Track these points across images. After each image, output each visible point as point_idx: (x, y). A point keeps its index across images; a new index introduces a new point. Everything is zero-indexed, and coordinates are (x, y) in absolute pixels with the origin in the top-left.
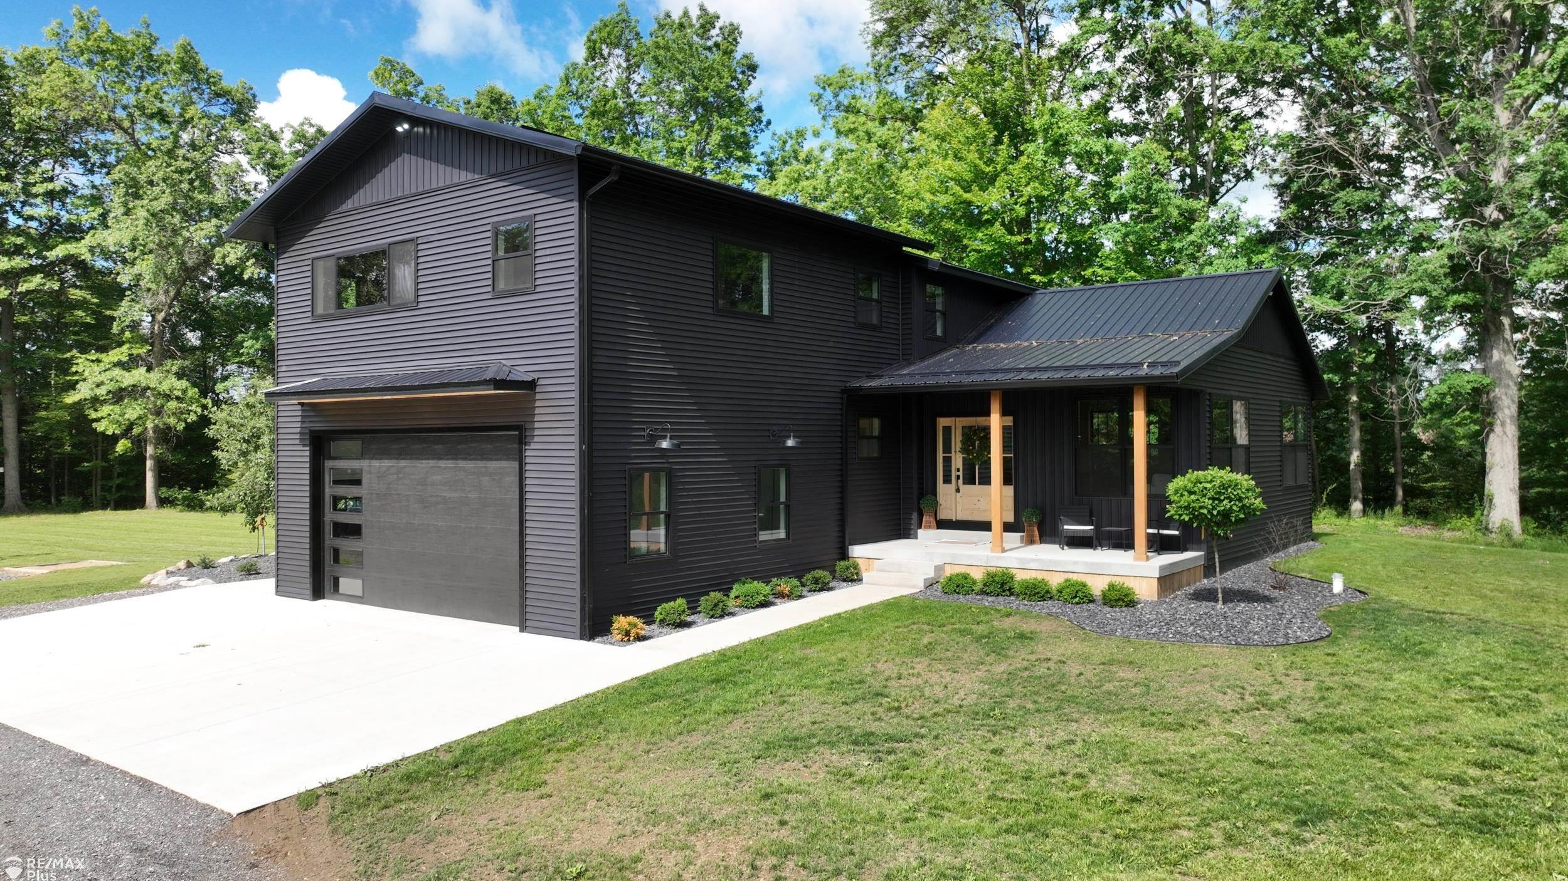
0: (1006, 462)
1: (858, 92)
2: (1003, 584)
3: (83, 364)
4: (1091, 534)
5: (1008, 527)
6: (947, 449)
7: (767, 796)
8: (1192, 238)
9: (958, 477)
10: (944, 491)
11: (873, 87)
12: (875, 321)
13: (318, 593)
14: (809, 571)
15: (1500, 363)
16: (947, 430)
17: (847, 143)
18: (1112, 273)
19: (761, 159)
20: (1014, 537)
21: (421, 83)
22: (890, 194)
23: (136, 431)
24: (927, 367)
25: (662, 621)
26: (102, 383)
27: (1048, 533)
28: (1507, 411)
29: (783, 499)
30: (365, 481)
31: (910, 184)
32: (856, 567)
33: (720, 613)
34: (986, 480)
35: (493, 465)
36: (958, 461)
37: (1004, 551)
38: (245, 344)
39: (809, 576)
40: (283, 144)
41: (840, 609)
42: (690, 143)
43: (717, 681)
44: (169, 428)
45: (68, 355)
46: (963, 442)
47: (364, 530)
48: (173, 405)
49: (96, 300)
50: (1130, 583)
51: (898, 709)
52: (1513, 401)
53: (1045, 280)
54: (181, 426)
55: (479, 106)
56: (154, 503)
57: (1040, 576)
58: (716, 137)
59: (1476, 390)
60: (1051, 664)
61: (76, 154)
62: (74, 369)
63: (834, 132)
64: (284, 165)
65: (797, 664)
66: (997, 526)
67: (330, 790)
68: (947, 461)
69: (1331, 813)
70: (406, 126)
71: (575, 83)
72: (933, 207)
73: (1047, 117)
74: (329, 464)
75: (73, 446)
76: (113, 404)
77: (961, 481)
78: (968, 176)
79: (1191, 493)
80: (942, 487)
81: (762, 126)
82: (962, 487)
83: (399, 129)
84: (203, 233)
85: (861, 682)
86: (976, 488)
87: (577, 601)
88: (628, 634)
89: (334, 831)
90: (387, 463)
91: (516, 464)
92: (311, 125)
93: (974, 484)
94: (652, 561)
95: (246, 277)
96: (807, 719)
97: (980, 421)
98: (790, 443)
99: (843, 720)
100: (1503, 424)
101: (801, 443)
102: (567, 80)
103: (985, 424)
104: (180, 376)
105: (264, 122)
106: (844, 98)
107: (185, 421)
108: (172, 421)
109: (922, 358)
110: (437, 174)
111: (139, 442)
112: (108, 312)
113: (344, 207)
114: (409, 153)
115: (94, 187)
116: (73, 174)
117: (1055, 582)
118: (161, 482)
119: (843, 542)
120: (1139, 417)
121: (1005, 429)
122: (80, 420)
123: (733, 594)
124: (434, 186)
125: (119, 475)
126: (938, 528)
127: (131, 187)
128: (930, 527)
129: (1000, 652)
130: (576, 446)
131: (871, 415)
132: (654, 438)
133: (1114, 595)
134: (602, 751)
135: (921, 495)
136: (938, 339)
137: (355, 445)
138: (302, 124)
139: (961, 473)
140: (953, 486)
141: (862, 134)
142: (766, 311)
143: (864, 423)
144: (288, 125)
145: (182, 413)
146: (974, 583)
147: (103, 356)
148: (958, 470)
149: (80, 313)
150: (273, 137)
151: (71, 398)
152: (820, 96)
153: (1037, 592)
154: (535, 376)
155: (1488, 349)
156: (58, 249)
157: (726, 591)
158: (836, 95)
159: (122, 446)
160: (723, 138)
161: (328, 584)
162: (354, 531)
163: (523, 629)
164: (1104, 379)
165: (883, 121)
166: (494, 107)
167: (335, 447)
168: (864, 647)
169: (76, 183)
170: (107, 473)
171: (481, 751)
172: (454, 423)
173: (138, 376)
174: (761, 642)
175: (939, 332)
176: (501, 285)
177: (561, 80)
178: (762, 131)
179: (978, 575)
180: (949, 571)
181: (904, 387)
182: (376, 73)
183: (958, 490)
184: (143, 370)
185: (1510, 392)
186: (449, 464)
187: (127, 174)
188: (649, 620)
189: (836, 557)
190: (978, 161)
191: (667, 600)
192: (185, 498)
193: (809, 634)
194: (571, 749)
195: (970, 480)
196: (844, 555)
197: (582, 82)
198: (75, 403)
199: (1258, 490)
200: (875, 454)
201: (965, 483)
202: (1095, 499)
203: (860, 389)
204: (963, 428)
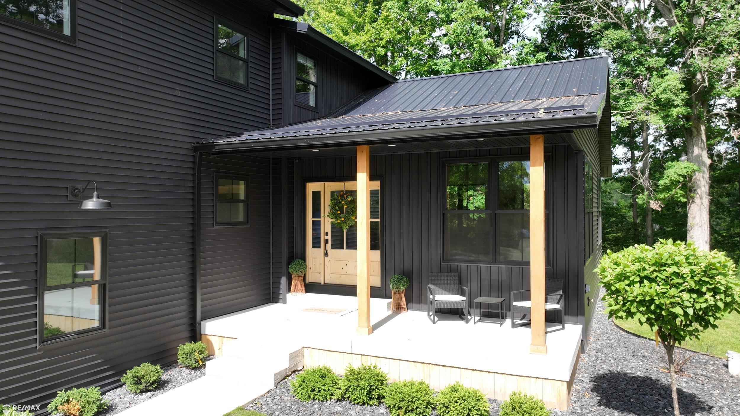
0: (373, 228)
4: (462, 305)
5: (375, 292)
6: (316, 213)
9: (327, 241)
10: (312, 253)
12: (241, 80)
15: (699, 156)
16: (316, 195)
27: (415, 300)
28: (703, 188)
34: (352, 245)
36: (326, 225)
46: (332, 207)
66: (363, 290)
68: (316, 225)
77: (329, 245)
80: (310, 251)
82: (330, 251)
86: (344, 252)
93: (342, 248)
97: (348, 185)
98: (90, 204)
101: (109, 205)
103: (352, 189)
109: (293, 123)
119: (193, 317)
121: (372, 193)
126: (307, 291)
128: (298, 291)
131: (235, 178)
135: (291, 260)
136: (310, 108)
139: (329, 237)
140: (322, 250)
143: (224, 185)
146: (336, 384)
148: (327, 234)
155: (690, 146)
175: (312, 103)
183: (326, 254)
189: (185, 335)
195: (337, 244)
196: (193, 333)
200: (241, 218)
201: (333, 247)
202: (464, 265)
203: (212, 146)
204: (332, 193)
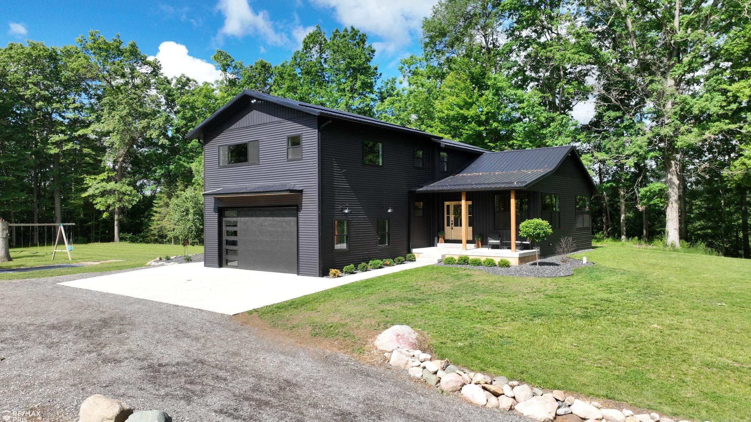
0: (469, 218)
1: (418, 65)
2: (465, 260)
3: (88, 180)
4: (499, 244)
5: (468, 242)
6: (448, 213)
7: (382, 311)
8: (550, 129)
9: (452, 224)
10: (447, 229)
11: (425, 63)
12: (421, 165)
13: (221, 265)
14: (396, 257)
15: (671, 179)
16: (448, 206)
17: (413, 87)
18: (520, 143)
19: (378, 91)
20: (472, 246)
21: (234, 61)
22: (431, 109)
23: (111, 209)
24: (440, 183)
25: (346, 272)
26: (98, 188)
27: (484, 244)
28: (673, 198)
29: (387, 231)
30: (238, 225)
31: (439, 107)
32: (414, 256)
33: (365, 270)
34: (461, 225)
35: (287, 219)
36: (452, 218)
37: (466, 249)
38: (157, 171)
39: (397, 259)
40: (172, 86)
41: (407, 268)
42: (348, 86)
43: (366, 286)
44: (124, 207)
45: (82, 176)
46: (454, 211)
47: (238, 243)
48: (127, 197)
49: (94, 153)
50: (508, 259)
51: (423, 293)
52: (676, 194)
53: (494, 145)
54: (130, 207)
55: (257, 69)
56: (118, 240)
57: (478, 258)
58: (359, 84)
59: (660, 190)
60: (475, 282)
61: (85, 90)
62: (85, 182)
63: (408, 84)
64: (174, 95)
65: (392, 282)
66: (464, 241)
67: (256, 310)
68: (448, 218)
69: (544, 315)
70: (255, 101)
71: (299, 60)
72: (448, 115)
73: (493, 80)
74: (224, 219)
75: (85, 215)
76: (101, 197)
78: (462, 103)
79: (527, 227)
80: (446, 227)
81: (378, 76)
82: (454, 227)
83: (253, 102)
84: (142, 125)
85: (412, 287)
86: (459, 227)
87: (318, 264)
88: (335, 275)
89: (261, 318)
90: (247, 219)
91: (296, 218)
92: (185, 77)
93: (457, 226)
94: (341, 251)
95: (160, 143)
96: (394, 295)
98: (389, 211)
99: (405, 295)
100: (672, 203)
101: (394, 211)
102: (295, 59)
103: (460, 204)
104: (128, 185)
105: (164, 75)
106: (413, 68)
107: (132, 204)
108: (126, 204)
109: (439, 180)
110: (266, 118)
111: (112, 214)
112: (99, 158)
113: (231, 128)
114: (256, 110)
115: (91, 104)
116: (84, 99)
117: (483, 259)
118: (121, 231)
119: (409, 247)
120: (513, 202)
121: (467, 206)
122: (88, 204)
123: (370, 264)
124: (265, 122)
125: (102, 227)
126: (445, 242)
127: (111, 106)
128: (442, 242)
129: (459, 279)
130: (317, 212)
131: (419, 201)
132: (343, 209)
133: (502, 263)
134: (332, 302)
135: (439, 231)
136: (445, 172)
137: (233, 213)
138: (181, 77)
140: (450, 227)
141: (419, 85)
142: (381, 164)
143: (417, 204)
144: (175, 77)
145: (130, 201)
146: (455, 260)
147: (97, 177)
148: (452, 221)
149: (87, 159)
150: (169, 82)
151: (84, 195)
152: (403, 68)
153: (477, 263)
154: (302, 188)
156: (80, 131)
157: (368, 263)
158: (409, 67)
159: (105, 215)
160: (362, 83)
161: (224, 262)
162: (234, 243)
163: (298, 275)
164: (500, 188)
165: (429, 78)
166: (263, 69)
167: (227, 213)
168: (414, 278)
169: (84, 102)
170: (97, 227)
171: (297, 302)
172: (272, 204)
173: (111, 185)
174: (380, 277)
175: (446, 170)
176: (290, 157)
177: (292, 58)
178: (378, 78)
179: (456, 258)
180: (447, 256)
181: (431, 191)
182: (215, 57)
183: (452, 229)
184: (113, 183)
185: (675, 190)
186: (271, 218)
187: (110, 101)
188: (342, 271)
189: (406, 252)
190: (466, 98)
191: (347, 265)
192: (130, 238)
193: (395, 275)
194: (323, 302)
196: (409, 252)
197: (301, 60)
198: (85, 197)
199: (550, 226)
200: (421, 215)
201: (455, 226)
202: (501, 231)
203: (415, 191)
204: (454, 205)
